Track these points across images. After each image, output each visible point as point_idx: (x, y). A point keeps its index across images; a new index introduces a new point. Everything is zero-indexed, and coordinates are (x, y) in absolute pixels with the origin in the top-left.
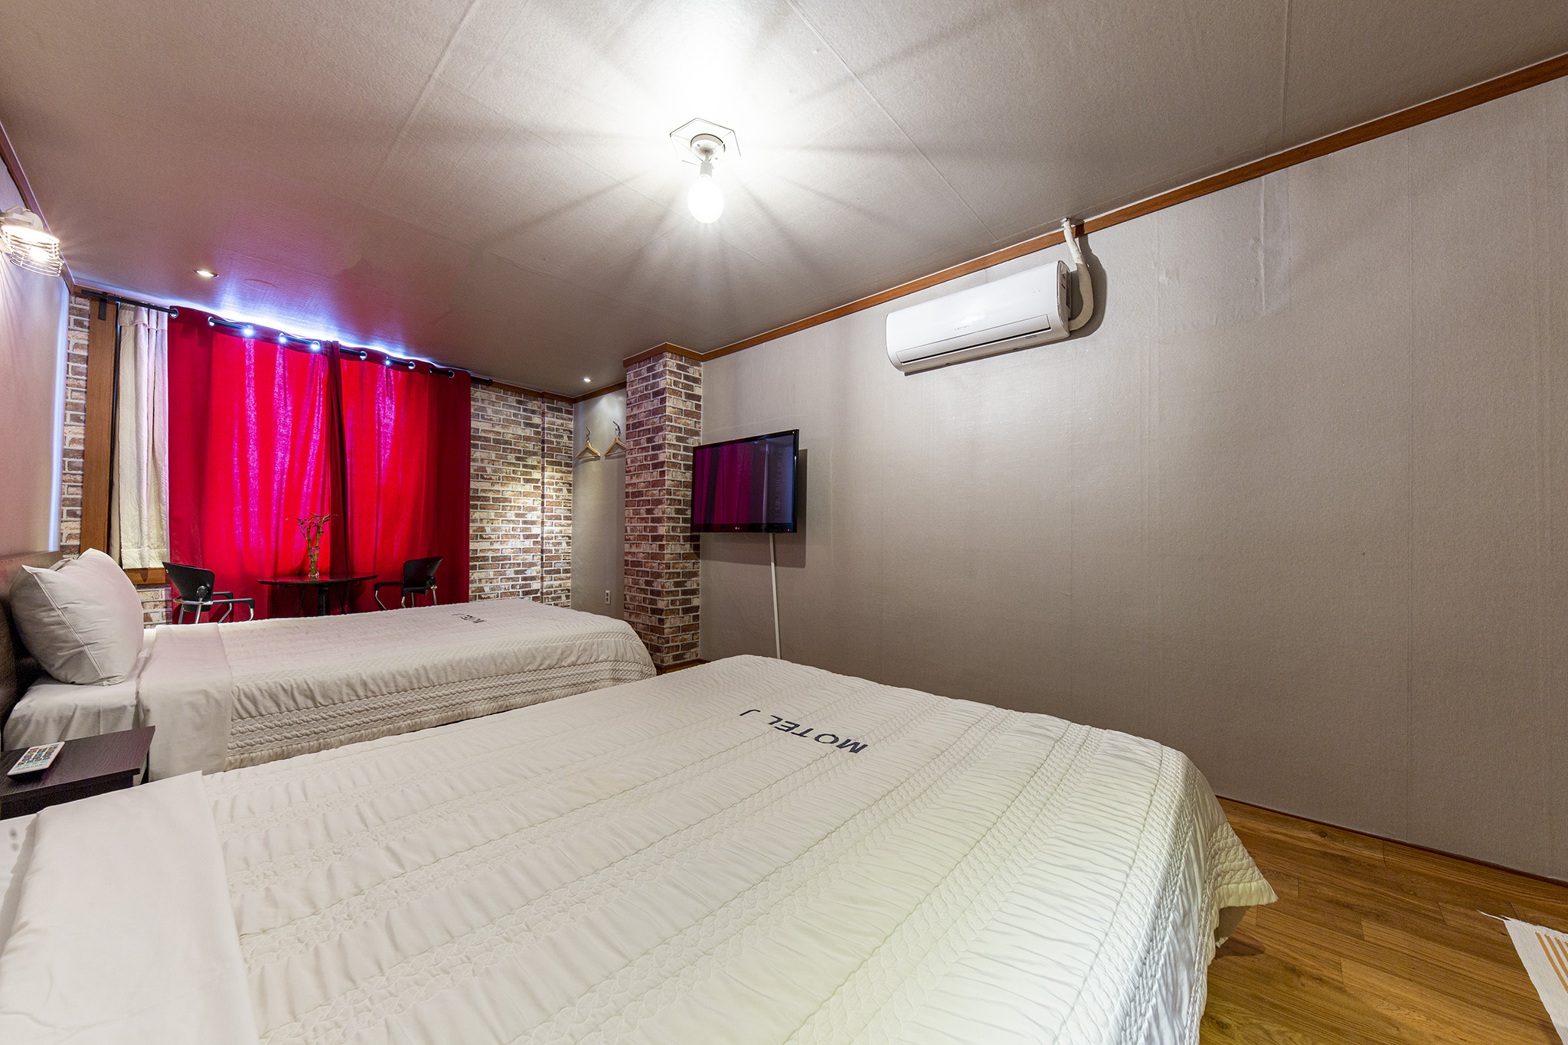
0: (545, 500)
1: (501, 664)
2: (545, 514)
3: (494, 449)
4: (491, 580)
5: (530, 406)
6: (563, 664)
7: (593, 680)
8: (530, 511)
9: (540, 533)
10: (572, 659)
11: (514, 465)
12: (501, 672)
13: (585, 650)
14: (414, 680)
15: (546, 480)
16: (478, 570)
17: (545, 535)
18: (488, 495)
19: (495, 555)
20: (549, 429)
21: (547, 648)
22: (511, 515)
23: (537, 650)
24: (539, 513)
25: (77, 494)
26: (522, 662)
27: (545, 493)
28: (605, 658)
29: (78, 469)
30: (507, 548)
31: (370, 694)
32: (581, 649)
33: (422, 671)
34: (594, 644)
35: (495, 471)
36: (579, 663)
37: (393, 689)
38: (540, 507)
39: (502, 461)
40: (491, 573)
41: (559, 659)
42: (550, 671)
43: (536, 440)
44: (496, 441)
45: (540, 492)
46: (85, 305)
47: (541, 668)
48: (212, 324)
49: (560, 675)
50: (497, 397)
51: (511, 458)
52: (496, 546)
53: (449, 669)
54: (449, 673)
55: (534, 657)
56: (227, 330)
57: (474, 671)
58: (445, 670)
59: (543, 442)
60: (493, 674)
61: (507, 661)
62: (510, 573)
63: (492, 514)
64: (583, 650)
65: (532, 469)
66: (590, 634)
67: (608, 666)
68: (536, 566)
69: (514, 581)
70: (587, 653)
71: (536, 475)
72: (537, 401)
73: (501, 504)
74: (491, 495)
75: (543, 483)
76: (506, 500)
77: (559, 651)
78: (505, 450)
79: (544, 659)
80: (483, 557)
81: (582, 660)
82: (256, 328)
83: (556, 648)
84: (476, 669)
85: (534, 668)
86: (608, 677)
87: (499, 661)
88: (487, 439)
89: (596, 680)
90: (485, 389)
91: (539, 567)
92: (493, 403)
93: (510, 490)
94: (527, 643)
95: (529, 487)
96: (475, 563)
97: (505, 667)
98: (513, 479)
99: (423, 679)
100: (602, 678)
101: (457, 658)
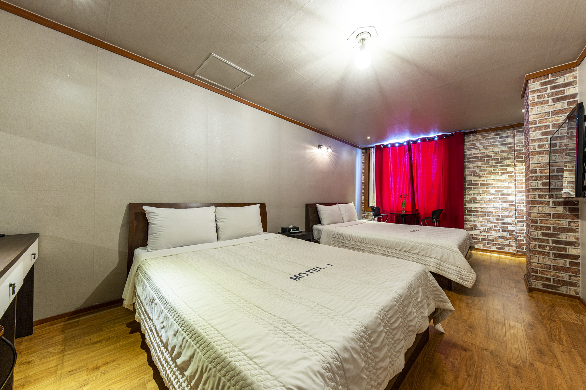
0: (516, 182)
1: (387, 244)
2: (516, 190)
3: (480, 161)
4: (481, 222)
5: (504, 134)
6: (412, 252)
7: (426, 264)
8: (506, 189)
9: (514, 200)
10: (417, 251)
11: (494, 166)
12: (387, 247)
13: (423, 250)
14: (362, 240)
15: (516, 172)
16: (473, 216)
17: (517, 201)
18: (478, 183)
19: (483, 210)
20: (518, 143)
21: (405, 243)
22: (493, 191)
23: (401, 243)
24: (513, 189)
25: (363, 191)
26: (394, 245)
27: (516, 178)
28: (434, 256)
29: (364, 186)
30: (491, 207)
31: (353, 240)
32: (421, 248)
33: (364, 238)
34: (429, 248)
35: (481, 171)
36: (420, 254)
37: (358, 241)
38: (514, 186)
39: (485, 166)
40: (481, 219)
41: (410, 249)
42: (406, 253)
43: (510, 151)
44: (482, 157)
45: (514, 178)
46: (364, 151)
47: (402, 250)
48: (382, 147)
49: (410, 256)
50: (482, 137)
51: (492, 163)
52: (483, 206)
53: (371, 240)
54: (371, 241)
55: (400, 245)
56: (385, 147)
57: (378, 243)
58: (370, 240)
59: (515, 151)
60: (384, 246)
61: (389, 243)
62: (493, 219)
63: (480, 191)
64: (422, 249)
65: (507, 167)
66: (428, 244)
67: (435, 261)
68: (512, 217)
69: (496, 224)
70: (425, 251)
71: (510, 169)
72: (510, 130)
73: (486, 186)
74: (479, 182)
75: (515, 173)
76: (489, 184)
77: (410, 246)
78: (487, 160)
79: (403, 247)
80: (475, 211)
81: (421, 253)
82: (391, 144)
83: (409, 245)
84: (379, 243)
85: (399, 249)
86: (433, 265)
87: (386, 242)
88: (475, 157)
89: (427, 264)
90: (475, 135)
91: (514, 218)
92: (480, 140)
93: (490, 179)
94: (398, 239)
95: (505, 176)
96: (471, 213)
97: (388, 245)
98: (493, 173)
99: (365, 241)
100: (430, 265)
101: (374, 238)
